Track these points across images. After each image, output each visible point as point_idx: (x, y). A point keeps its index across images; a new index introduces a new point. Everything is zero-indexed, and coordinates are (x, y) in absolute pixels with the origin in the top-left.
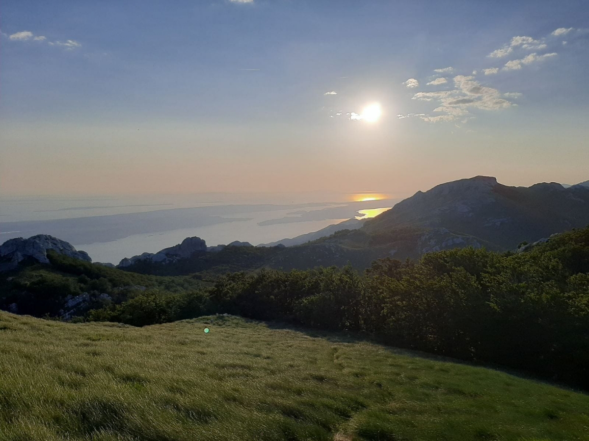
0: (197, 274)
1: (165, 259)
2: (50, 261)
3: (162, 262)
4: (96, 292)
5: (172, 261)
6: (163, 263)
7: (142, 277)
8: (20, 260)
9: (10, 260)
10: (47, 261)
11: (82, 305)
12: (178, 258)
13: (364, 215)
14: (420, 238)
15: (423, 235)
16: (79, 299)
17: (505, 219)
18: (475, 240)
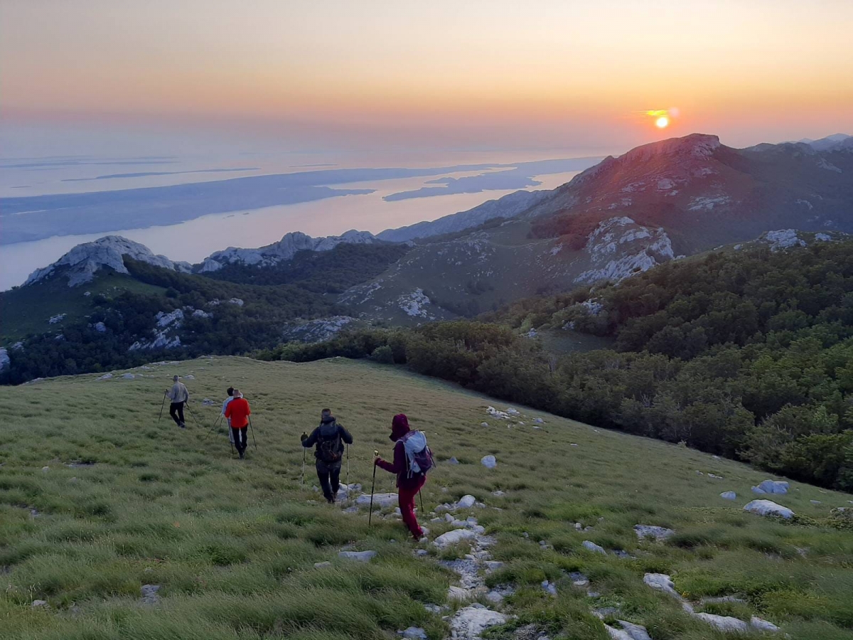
0: (304, 282)
1: (261, 261)
2: (128, 269)
3: (257, 264)
4: (190, 308)
5: (271, 264)
6: (259, 266)
7: (236, 287)
8: (94, 270)
9: (82, 269)
10: (125, 270)
11: (176, 323)
12: (276, 259)
13: (538, 183)
14: (593, 230)
15: (598, 226)
16: (172, 317)
17: (721, 199)
18: (665, 234)
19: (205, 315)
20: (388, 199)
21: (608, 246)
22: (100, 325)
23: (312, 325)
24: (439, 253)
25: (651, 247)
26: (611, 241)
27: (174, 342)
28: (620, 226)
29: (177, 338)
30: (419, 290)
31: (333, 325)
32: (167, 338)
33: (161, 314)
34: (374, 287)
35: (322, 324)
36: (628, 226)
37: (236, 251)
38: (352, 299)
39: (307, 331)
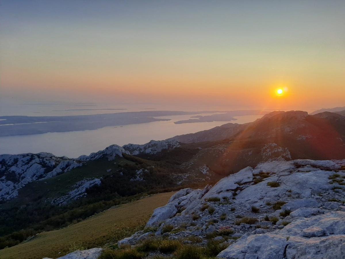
2: (123, 156)
4: (144, 169)
8: (115, 156)
9: (111, 156)
11: (141, 173)
12: (156, 152)
14: (263, 147)
15: (264, 146)
16: (140, 171)
17: (308, 136)
18: (288, 150)
19: (147, 171)
20: (176, 123)
21: (268, 153)
22: (121, 173)
23: (178, 176)
24: (210, 152)
25: (283, 154)
26: (269, 152)
27: (142, 179)
28: (272, 146)
29: (142, 178)
30: (205, 165)
31: (185, 176)
32: (139, 178)
33: (137, 170)
34: (191, 163)
35: (181, 176)
36: (275, 147)
37: (131, 145)
38: (184, 167)
39: (177, 178)
